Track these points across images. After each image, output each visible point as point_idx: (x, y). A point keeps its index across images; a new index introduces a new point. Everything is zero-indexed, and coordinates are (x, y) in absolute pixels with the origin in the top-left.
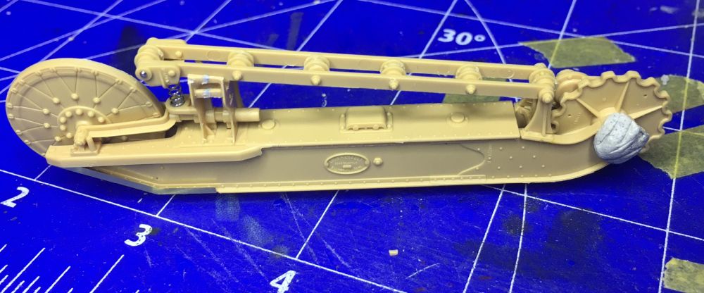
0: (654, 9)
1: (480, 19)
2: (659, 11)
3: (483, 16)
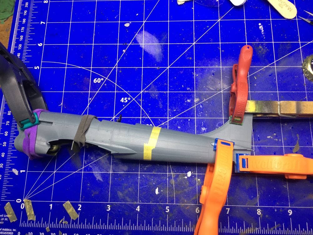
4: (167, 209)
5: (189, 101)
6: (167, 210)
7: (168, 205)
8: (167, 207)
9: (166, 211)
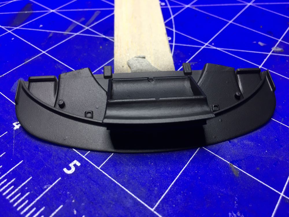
0: (255, 42)
1: (174, 30)
2: (257, 44)
3: (176, 29)
4: (71, 165)
5: (261, 44)
6: (69, 168)
7: (80, 160)
8: (75, 162)
9: (65, 170)
